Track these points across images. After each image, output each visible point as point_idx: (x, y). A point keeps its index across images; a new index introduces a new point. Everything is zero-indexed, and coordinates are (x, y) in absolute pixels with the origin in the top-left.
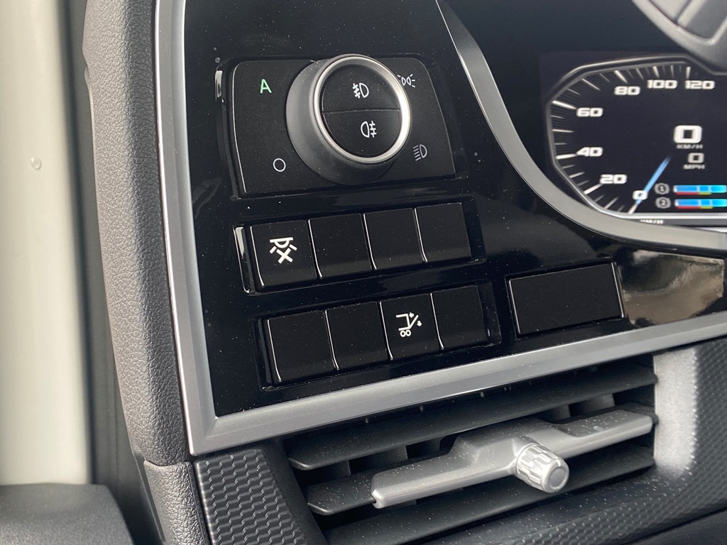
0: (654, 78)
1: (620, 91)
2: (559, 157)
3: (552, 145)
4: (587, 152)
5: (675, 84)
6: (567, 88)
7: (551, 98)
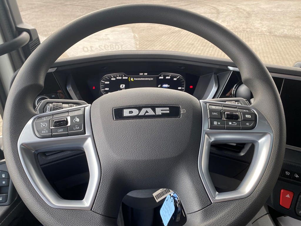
0: (118, 77)
1: (112, 79)
2: (102, 90)
3: (101, 88)
4: (106, 89)
5: (121, 78)
6: (104, 79)
7: (101, 80)
